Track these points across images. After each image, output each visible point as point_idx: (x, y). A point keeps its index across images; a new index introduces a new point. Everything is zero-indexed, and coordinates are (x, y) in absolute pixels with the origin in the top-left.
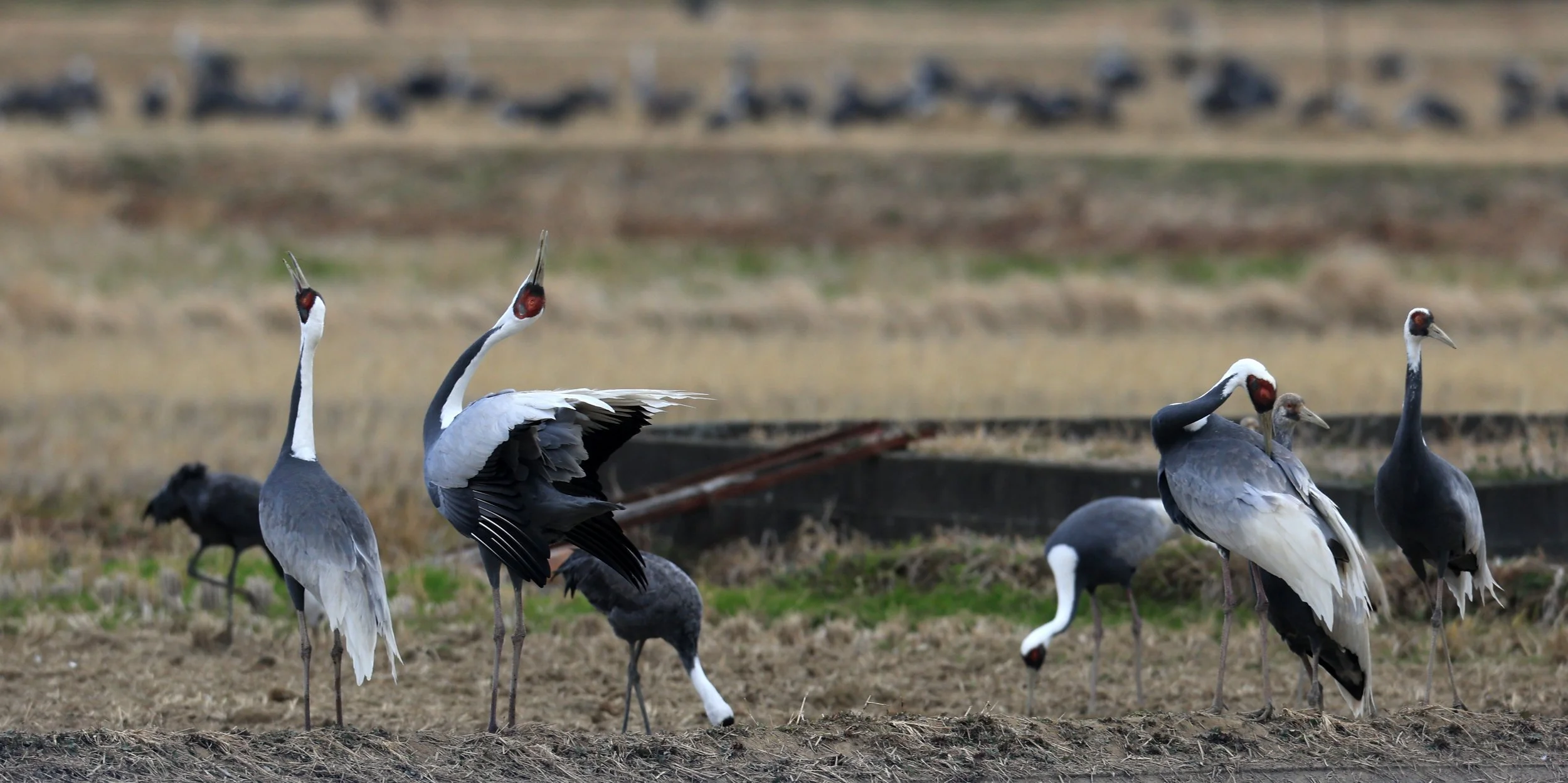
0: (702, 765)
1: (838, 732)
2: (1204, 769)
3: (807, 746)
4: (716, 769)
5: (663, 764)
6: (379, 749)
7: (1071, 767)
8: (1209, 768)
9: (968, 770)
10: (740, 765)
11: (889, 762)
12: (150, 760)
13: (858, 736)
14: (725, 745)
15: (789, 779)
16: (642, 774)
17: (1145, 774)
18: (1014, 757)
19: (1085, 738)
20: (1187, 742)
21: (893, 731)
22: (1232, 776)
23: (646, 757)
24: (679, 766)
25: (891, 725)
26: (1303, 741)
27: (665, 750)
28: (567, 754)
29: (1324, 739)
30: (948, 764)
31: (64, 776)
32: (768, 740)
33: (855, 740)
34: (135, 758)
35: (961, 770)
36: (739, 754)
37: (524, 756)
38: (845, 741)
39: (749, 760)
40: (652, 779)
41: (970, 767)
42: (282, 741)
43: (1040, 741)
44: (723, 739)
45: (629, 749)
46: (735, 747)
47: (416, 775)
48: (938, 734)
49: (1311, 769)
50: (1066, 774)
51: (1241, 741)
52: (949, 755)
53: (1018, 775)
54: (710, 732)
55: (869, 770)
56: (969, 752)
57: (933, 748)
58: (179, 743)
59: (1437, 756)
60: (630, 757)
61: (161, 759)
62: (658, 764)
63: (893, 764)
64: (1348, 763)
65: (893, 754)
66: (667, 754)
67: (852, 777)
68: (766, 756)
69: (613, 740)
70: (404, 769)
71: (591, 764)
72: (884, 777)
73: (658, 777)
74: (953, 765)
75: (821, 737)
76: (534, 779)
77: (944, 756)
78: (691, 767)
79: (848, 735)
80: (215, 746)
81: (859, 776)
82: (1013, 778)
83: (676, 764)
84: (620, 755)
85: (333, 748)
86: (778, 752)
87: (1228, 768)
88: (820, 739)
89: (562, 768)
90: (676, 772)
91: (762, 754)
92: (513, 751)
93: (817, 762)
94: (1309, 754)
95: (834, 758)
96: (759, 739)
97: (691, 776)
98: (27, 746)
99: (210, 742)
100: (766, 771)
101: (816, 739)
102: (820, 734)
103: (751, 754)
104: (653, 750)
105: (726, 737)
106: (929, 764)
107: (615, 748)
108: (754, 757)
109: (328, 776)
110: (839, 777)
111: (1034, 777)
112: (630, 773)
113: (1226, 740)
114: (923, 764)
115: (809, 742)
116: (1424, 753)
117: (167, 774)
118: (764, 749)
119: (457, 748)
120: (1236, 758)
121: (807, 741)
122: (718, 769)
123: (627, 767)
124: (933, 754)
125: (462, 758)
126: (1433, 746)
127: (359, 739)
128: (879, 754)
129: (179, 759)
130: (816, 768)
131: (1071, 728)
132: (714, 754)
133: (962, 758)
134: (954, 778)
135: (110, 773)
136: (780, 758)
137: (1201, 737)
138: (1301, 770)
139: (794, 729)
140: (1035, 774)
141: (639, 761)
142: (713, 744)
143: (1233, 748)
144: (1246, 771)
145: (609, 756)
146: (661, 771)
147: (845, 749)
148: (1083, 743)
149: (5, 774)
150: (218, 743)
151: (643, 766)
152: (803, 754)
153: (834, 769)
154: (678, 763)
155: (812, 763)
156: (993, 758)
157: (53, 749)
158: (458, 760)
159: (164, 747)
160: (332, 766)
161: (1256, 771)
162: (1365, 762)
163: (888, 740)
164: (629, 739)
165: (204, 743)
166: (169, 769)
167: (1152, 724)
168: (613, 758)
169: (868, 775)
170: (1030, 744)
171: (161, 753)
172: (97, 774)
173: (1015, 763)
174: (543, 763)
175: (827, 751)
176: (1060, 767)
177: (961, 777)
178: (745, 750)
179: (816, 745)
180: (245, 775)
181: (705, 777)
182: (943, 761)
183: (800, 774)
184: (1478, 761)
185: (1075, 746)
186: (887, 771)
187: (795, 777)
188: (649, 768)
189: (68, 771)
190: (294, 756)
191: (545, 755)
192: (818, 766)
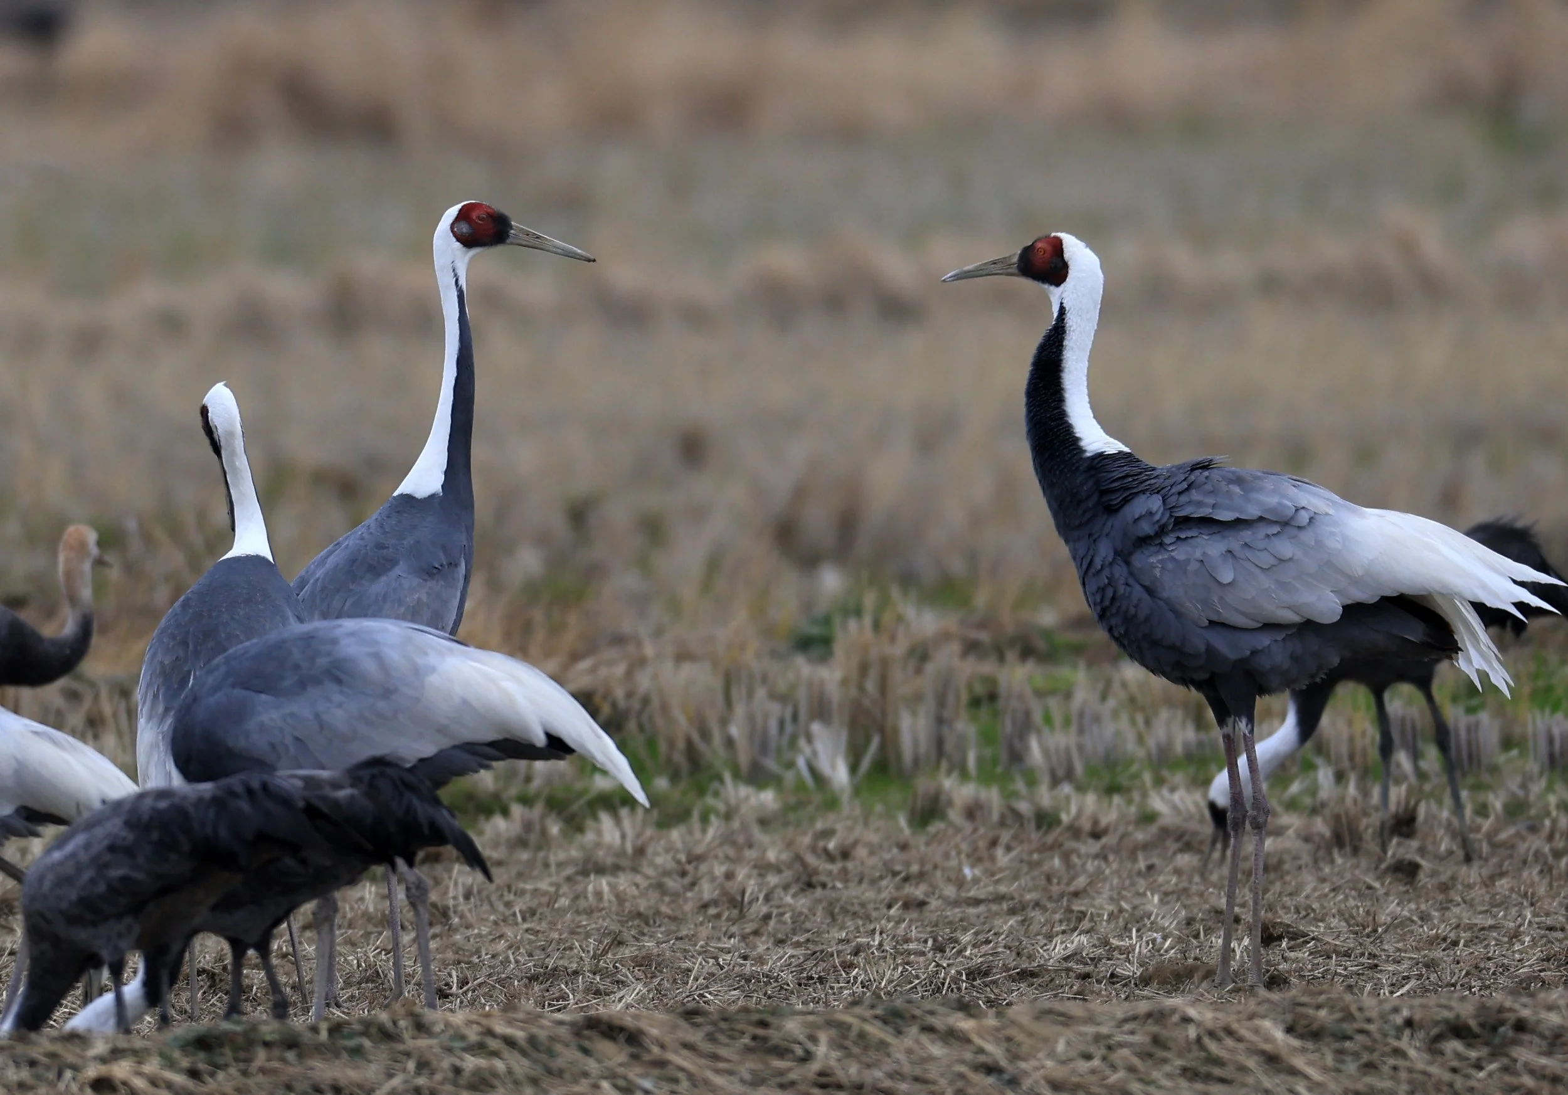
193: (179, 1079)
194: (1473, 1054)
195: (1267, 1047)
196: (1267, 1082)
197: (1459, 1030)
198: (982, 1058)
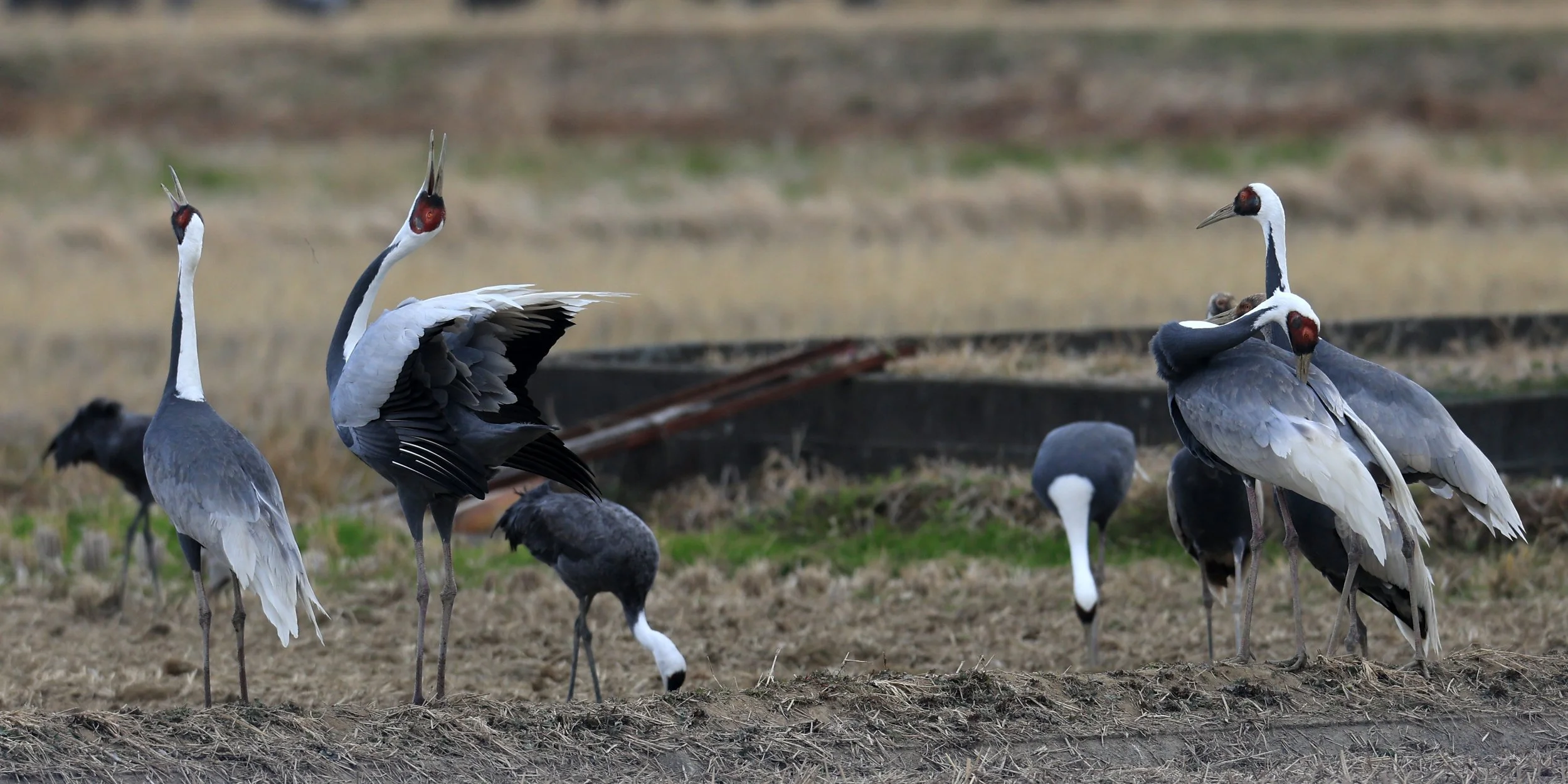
0: (658, 736)
1: (813, 693)
2: (1229, 727)
3: (777, 711)
4: (674, 740)
5: (614, 736)
6: (290, 727)
7: (1078, 728)
8: (1236, 725)
9: (961, 735)
10: (701, 735)
11: (871, 727)
12: (28, 745)
13: (835, 698)
14: (685, 712)
15: (759, 749)
16: (590, 748)
17: (1163, 733)
18: (1013, 718)
19: (1094, 694)
20: (1209, 696)
21: (875, 691)
22: (1262, 733)
23: (594, 728)
24: (632, 738)
25: (873, 684)
26: (1341, 692)
27: (616, 720)
28: (504, 726)
29: (1364, 688)
30: (939, 728)
32: (733, 706)
33: (832, 703)
35: (953, 734)
36: (700, 722)
37: (455, 731)
38: (821, 704)
39: (712, 729)
40: (602, 754)
41: (964, 731)
42: (178, 720)
43: (1042, 699)
44: (682, 706)
45: (575, 719)
46: (696, 714)
47: (333, 756)
48: (927, 694)
49: (1351, 724)
50: (1073, 736)
51: (1271, 694)
52: (939, 718)
53: (1018, 738)
54: (667, 698)
55: (848, 737)
56: (962, 714)
57: (921, 710)
58: (62, 725)
59: (1494, 705)
60: (576, 729)
61: (41, 744)
62: (608, 736)
63: (876, 729)
64: (1393, 715)
65: (875, 718)
66: (618, 725)
67: (830, 745)
68: (731, 723)
69: (556, 709)
70: (318, 748)
71: (532, 738)
72: (866, 745)
73: (609, 751)
74: (944, 729)
75: (793, 701)
76: (468, 757)
77: (934, 719)
78: (646, 738)
79: (824, 698)
80: (103, 728)
81: (837, 744)
82: (1013, 742)
83: (629, 736)
84: (565, 727)
85: (238, 727)
86: (745, 719)
87: (1257, 724)
88: (792, 703)
89: (500, 743)
90: (629, 745)
91: (728, 723)
92: (443, 725)
93: (790, 729)
94: (1348, 706)
95: (809, 724)
96: (723, 705)
97: (646, 749)
99: (96, 723)
100: (731, 740)
101: (788, 703)
102: (793, 697)
103: (714, 722)
104: (602, 720)
105: (686, 703)
106: (917, 729)
107: (559, 719)
108: (719, 726)
109: (232, 758)
110: (815, 746)
111: (1037, 740)
112: (577, 747)
113: (1254, 693)
114: (910, 728)
115: (780, 706)
116: (1479, 703)
117: (48, 761)
118: (729, 716)
119: (379, 723)
120: (1265, 713)
121: (778, 706)
122: (677, 740)
123: (574, 740)
124: (921, 717)
125: (384, 734)
126: (1488, 694)
127: (266, 716)
128: (859, 718)
129: (62, 743)
130: (788, 735)
131: (1078, 683)
132: (672, 723)
133: (954, 720)
134: (946, 744)
136: (747, 726)
137: (1225, 690)
138: (1340, 724)
139: (762, 692)
140: (1038, 737)
141: (586, 732)
142: (671, 712)
143: (1261, 701)
144: (1277, 728)
145: (552, 728)
146: (612, 744)
147: (821, 714)
148: (1092, 700)
150: (106, 724)
151: (591, 738)
152: (773, 719)
153: (809, 737)
154: (631, 735)
155: (783, 729)
156: (990, 720)
158: (380, 737)
159: (45, 730)
160: (237, 748)
161: (1288, 727)
162: (1411, 714)
163: (870, 703)
164: (575, 709)
165: (90, 724)
166: (51, 755)
167: (1169, 677)
168: (557, 730)
169: (848, 742)
170: (1031, 702)
171: (40, 737)
173: (1015, 724)
174: (478, 738)
175: (801, 716)
176: (1066, 728)
177: (954, 742)
178: (707, 717)
179: (788, 710)
180: (138, 760)
181: (663, 749)
182: (933, 725)
183: (770, 744)
184: (1541, 709)
185: (1082, 704)
186: (869, 738)
187: (765, 746)
188: (599, 741)
191: (479, 729)
192: (791, 734)
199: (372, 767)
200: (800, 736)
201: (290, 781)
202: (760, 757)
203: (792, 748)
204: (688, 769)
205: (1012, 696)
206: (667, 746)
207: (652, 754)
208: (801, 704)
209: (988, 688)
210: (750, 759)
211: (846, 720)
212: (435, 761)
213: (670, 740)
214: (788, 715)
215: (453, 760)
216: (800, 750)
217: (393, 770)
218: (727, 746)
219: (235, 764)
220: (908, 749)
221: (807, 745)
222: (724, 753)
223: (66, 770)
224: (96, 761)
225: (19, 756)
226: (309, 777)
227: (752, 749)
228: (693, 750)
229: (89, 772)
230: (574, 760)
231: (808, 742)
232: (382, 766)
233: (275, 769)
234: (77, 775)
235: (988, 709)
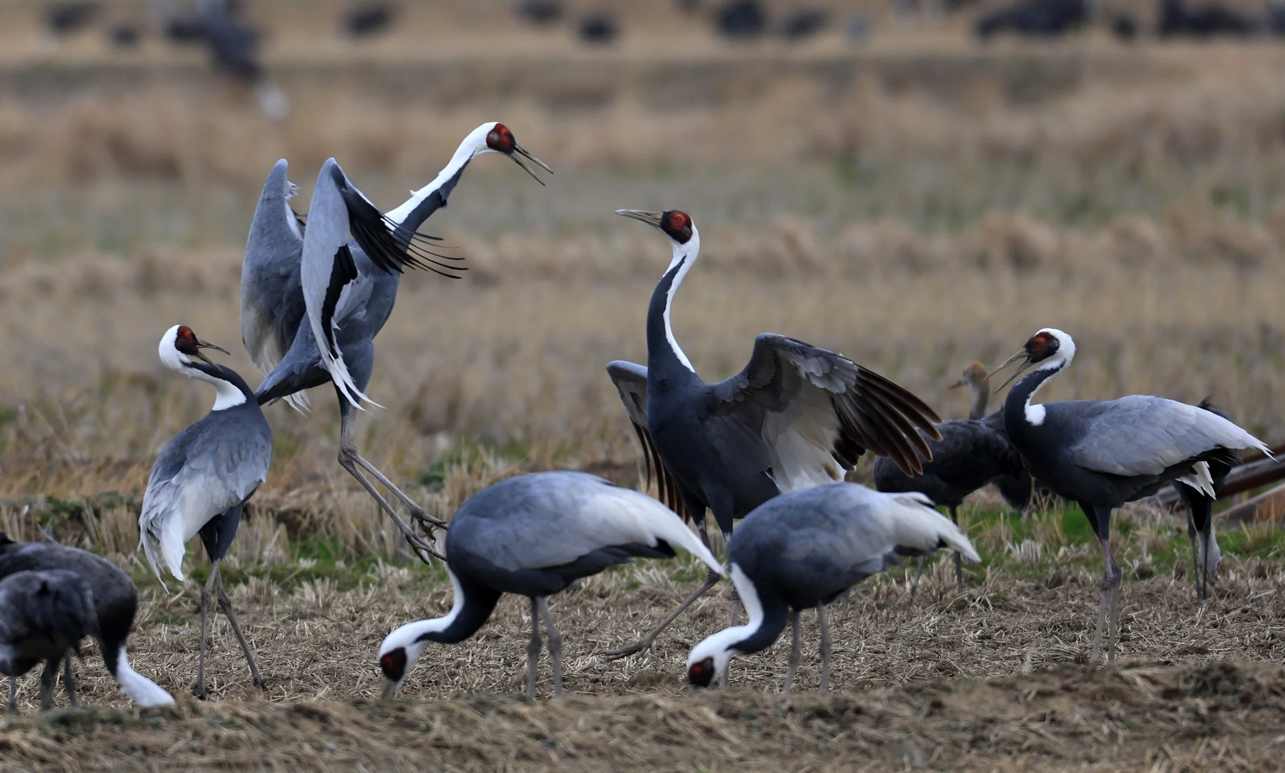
0: (888, 725)
1: (1055, 684)
3: (1018, 700)
4: (905, 728)
5: (843, 727)
6: (515, 717)
9: (1199, 724)
10: (932, 725)
11: (1109, 717)
12: (243, 734)
13: (1076, 690)
14: (923, 702)
15: (988, 739)
16: (819, 738)
18: (1256, 708)
21: (1119, 681)
23: (825, 717)
24: (861, 728)
25: (1120, 677)
27: (849, 709)
28: (734, 716)
30: (1177, 717)
31: (139, 754)
32: (974, 697)
33: (1073, 693)
34: (225, 732)
35: (1192, 724)
36: (937, 711)
37: (682, 720)
38: (1062, 694)
39: (947, 718)
41: (1202, 720)
42: (402, 709)
44: (921, 696)
45: (806, 709)
46: (933, 704)
47: (553, 745)
48: (1173, 685)
52: (1180, 707)
53: (1256, 728)
54: (907, 688)
55: (1085, 727)
56: (1202, 705)
57: (1161, 701)
58: (281, 714)
60: (810, 718)
61: (255, 732)
62: (838, 725)
63: (1114, 718)
65: (1116, 708)
66: (850, 714)
67: (1065, 734)
68: (969, 712)
69: (792, 700)
70: (539, 737)
71: (759, 728)
72: (1101, 734)
73: (836, 739)
74: (1183, 718)
75: (1035, 691)
76: (692, 746)
77: (1174, 709)
78: (875, 727)
79: (1067, 689)
80: (322, 718)
81: (1071, 733)
83: (859, 724)
84: (796, 715)
85: (461, 716)
86: (983, 708)
88: (1033, 693)
89: (725, 732)
90: (858, 733)
91: (965, 713)
92: (673, 716)
93: (1025, 719)
95: (1047, 714)
96: (964, 695)
97: (874, 738)
98: (103, 722)
100: (964, 730)
101: (1029, 693)
102: (1036, 686)
103: (951, 711)
104: (836, 710)
105: (925, 694)
107: (791, 709)
108: (955, 715)
109: (447, 747)
110: (1049, 736)
112: (804, 735)
114: (1149, 718)
115: (1021, 696)
117: (260, 749)
118: (967, 706)
119: (607, 713)
121: (1019, 695)
122: (907, 729)
123: (802, 729)
124: (1162, 707)
125: (610, 723)
128: (1099, 708)
129: (277, 733)
130: (1023, 724)
132: (908, 713)
133: (1195, 709)
134: (1181, 734)
135: (193, 750)
136: (984, 714)
141: (818, 723)
142: (908, 703)
145: (783, 718)
146: (840, 732)
147: (1061, 705)
149: (69, 753)
150: (327, 712)
151: (820, 727)
152: (1013, 709)
153: (1043, 728)
154: (861, 723)
155: (1020, 719)
156: (1229, 709)
157: (134, 725)
158: (604, 726)
159: (263, 719)
160: (455, 738)
163: (1111, 694)
164: (810, 698)
165: (310, 713)
166: (263, 744)
168: (788, 721)
169: (1083, 732)
170: (1276, 693)
171: (258, 727)
172: (179, 751)
173: (1256, 715)
174: (703, 726)
175: (1040, 705)
177: (1191, 731)
178: (945, 706)
179: (1028, 699)
180: (353, 748)
181: (891, 738)
182: (1172, 715)
183: (1002, 734)
187: (996, 736)
188: (828, 730)
189: (145, 749)
190: (412, 726)
191: (706, 718)
192: (1026, 722)
193: (49, 742)
194: (830, 728)
195: (705, 723)
196: (706, 744)
197: (821, 713)
198: (534, 730)
199: (590, 756)
200: (1035, 726)
201: (505, 770)
202: (990, 746)
203: (1025, 738)
204: (912, 759)
205: (1258, 687)
206: (896, 736)
207: (879, 743)
208: (1043, 695)
209: (1234, 680)
210: (979, 748)
211: (1086, 711)
212: (658, 750)
213: (899, 730)
214: (1028, 705)
215: (675, 749)
216: (1033, 740)
217: (612, 757)
218: (958, 736)
219: (449, 753)
220: (1143, 738)
221: (1040, 735)
222: (956, 744)
223: (277, 759)
224: (308, 749)
225: (231, 745)
226: (524, 764)
227: (983, 739)
228: (921, 740)
229: (298, 760)
230: (798, 747)
231: (1042, 731)
232: (601, 755)
233: (490, 756)
234: (287, 762)
235: (1229, 700)
